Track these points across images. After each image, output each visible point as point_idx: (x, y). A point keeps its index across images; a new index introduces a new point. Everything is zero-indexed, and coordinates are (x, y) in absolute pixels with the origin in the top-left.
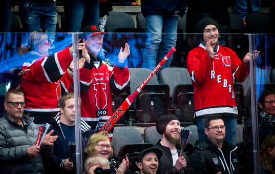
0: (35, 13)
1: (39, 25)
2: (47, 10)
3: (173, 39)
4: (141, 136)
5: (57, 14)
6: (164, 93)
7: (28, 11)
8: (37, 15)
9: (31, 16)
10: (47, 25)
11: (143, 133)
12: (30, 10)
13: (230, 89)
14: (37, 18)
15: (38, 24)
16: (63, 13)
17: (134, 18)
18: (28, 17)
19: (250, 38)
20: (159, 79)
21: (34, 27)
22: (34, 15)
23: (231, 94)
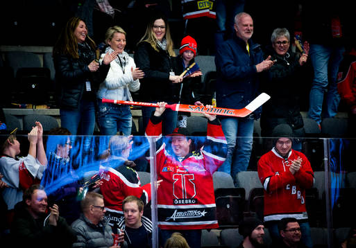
0: (112, 117)
1: (116, 129)
2: (124, 114)
3: (248, 142)
4: (217, 238)
6: (239, 196)
7: (105, 115)
8: (114, 119)
9: (109, 120)
10: (123, 128)
11: (219, 236)
12: (108, 114)
13: (299, 195)
14: (114, 122)
15: (115, 127)
16: (140, 117)
18: (105, 120)
19: (325, 143)
20: (235, 182)
21: (111, 130)
22: (111, 119)
23: (300, 200)
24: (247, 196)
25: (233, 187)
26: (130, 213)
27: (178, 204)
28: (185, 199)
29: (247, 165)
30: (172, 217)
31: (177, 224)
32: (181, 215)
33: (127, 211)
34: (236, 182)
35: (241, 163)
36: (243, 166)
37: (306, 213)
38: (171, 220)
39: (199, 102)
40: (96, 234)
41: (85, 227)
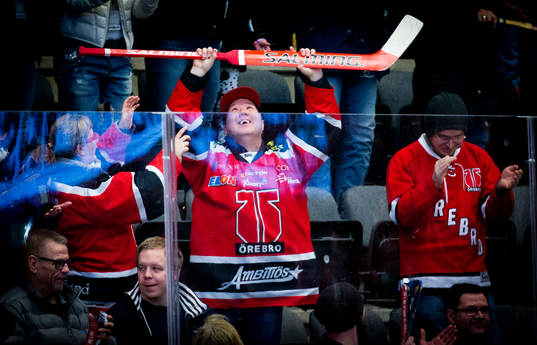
0: (89, 72)
1: (98, 97)
2: (114, 66)
3: (367, 125)
4: (302, 326)
5: (131, 74)
6: (350, 238)
7: (74, 67)
8: (93, 77)
9: (82, 78)
10: (113, 96)
11: (308, 322)
12: (79, 65)
13: (473, 238)
14: (94, 81)
15: (95, 93)
16: (143, 71)
17: (290, 82)
18: (74, 79)
19: (530, 126)
20: (340, 210)
21: (86, 99)
22: (86, 76)
23: (476, 247)
24: (367, 238)
25: (337, 218)
26: (148, 273)
27: (246, 254)
28: (261, 244)
29: (364, 174)
30: (233, 282)
31: (244, 296)
32: (251, 278)
33: (143, 268)
34: (342, 208)
35: (353, 168)
36: (357, 173)
37: (486, 274)
38: (232, 289)
39: (263, 41)
40: (48, 318)
41: (26, 303)
